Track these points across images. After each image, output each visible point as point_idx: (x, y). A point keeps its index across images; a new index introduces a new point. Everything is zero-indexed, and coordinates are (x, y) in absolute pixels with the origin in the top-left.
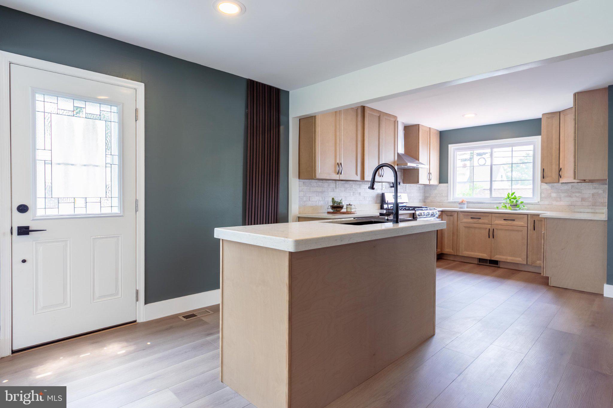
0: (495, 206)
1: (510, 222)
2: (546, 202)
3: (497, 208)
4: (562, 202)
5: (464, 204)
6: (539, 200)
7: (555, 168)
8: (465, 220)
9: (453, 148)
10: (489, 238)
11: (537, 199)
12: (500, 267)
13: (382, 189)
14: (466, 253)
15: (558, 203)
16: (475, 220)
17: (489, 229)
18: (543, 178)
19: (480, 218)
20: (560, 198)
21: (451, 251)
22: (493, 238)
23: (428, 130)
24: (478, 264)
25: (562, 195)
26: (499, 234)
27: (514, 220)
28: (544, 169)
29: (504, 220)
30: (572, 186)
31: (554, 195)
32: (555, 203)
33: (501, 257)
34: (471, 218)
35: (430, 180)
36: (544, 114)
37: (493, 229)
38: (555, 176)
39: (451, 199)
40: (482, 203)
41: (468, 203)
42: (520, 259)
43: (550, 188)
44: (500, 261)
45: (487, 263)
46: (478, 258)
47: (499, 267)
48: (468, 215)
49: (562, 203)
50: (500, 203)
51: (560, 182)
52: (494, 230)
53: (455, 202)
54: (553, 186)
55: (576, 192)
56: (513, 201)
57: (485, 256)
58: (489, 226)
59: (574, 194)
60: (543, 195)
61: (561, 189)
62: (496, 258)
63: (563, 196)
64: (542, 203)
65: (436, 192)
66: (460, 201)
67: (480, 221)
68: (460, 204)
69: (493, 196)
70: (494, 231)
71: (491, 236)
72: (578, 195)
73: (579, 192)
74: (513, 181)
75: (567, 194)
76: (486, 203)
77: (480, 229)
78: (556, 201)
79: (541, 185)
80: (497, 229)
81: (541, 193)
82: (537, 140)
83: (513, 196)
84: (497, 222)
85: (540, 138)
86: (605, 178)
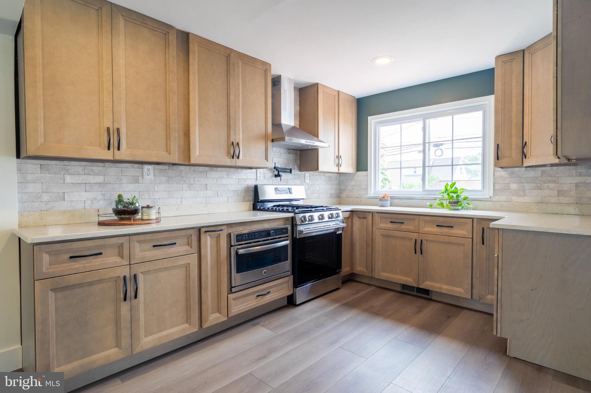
0: (428, 204)
1: (445, 230)
2: (503, 198)
3: (431, 206)
4: (526, 197)
5: (386, 200)
6: (492, 193)
7: (516, 142)
8: (382, 225)
9: (376, 120)
10: (416, 253)
11: (489, 193)
12: (433, 298)
13: (257, 179)
14: (385, 275)
15: (520, 199)
16: (396, 226)
17: (416, 240)
18: (498, 159)
19: (403, 223)
20: (524, 191)
21: (365, 270)
22: (422, 254)
23: (337, 93)
24: (401, 293)
25: (527, 186)
26: (430, 248)
28: (498, 145)
29: (437, 226)
30: (543, 172)
31: (514, 186)
32: (515, 198)
33: (433, 284)
34: (391, 222)
35: (339, 165)
36: (498, 58)
37: (422, 240)
38: (516, 154)
39: (372, 193)
40: (411, 198)
41: (392, 198)
42: (461, 290)
43: (508, 175)
44: (432, 291)
45: (414, 291)
46: (401, 284)
47: (431, 300)
48: (386, 218)
49: (526, 199)
50: (436, 199)
51: (525, 165)
53: (376, 198)
54: (513, 173)
55: (549, 182)
56: (453, 197)
57: (409, 281)
58: (414, 236)
59: (545, 184)
60: (497, 187)
61: (525, 176)
62: (426, 285)
63: (528, 188)
64: (496, 198)
65: (353, 183)
66: (383, 195)
67: (403, 227)
68: (380, 200)
69: (427, 187)
70: (423, 243)
71: (418, 250)
72: (552, 185)
73: (554, 182)
74: (454, 166)
75: (534, 185)
76: (416, 198)
77: (403, 238)
78: (519, 196)
79: (495, 171)
80: (426, 240)
81: (495, 183)
82: (487, 103)
83: (454, 188)
84: (427, 229)
85: (492, 97)
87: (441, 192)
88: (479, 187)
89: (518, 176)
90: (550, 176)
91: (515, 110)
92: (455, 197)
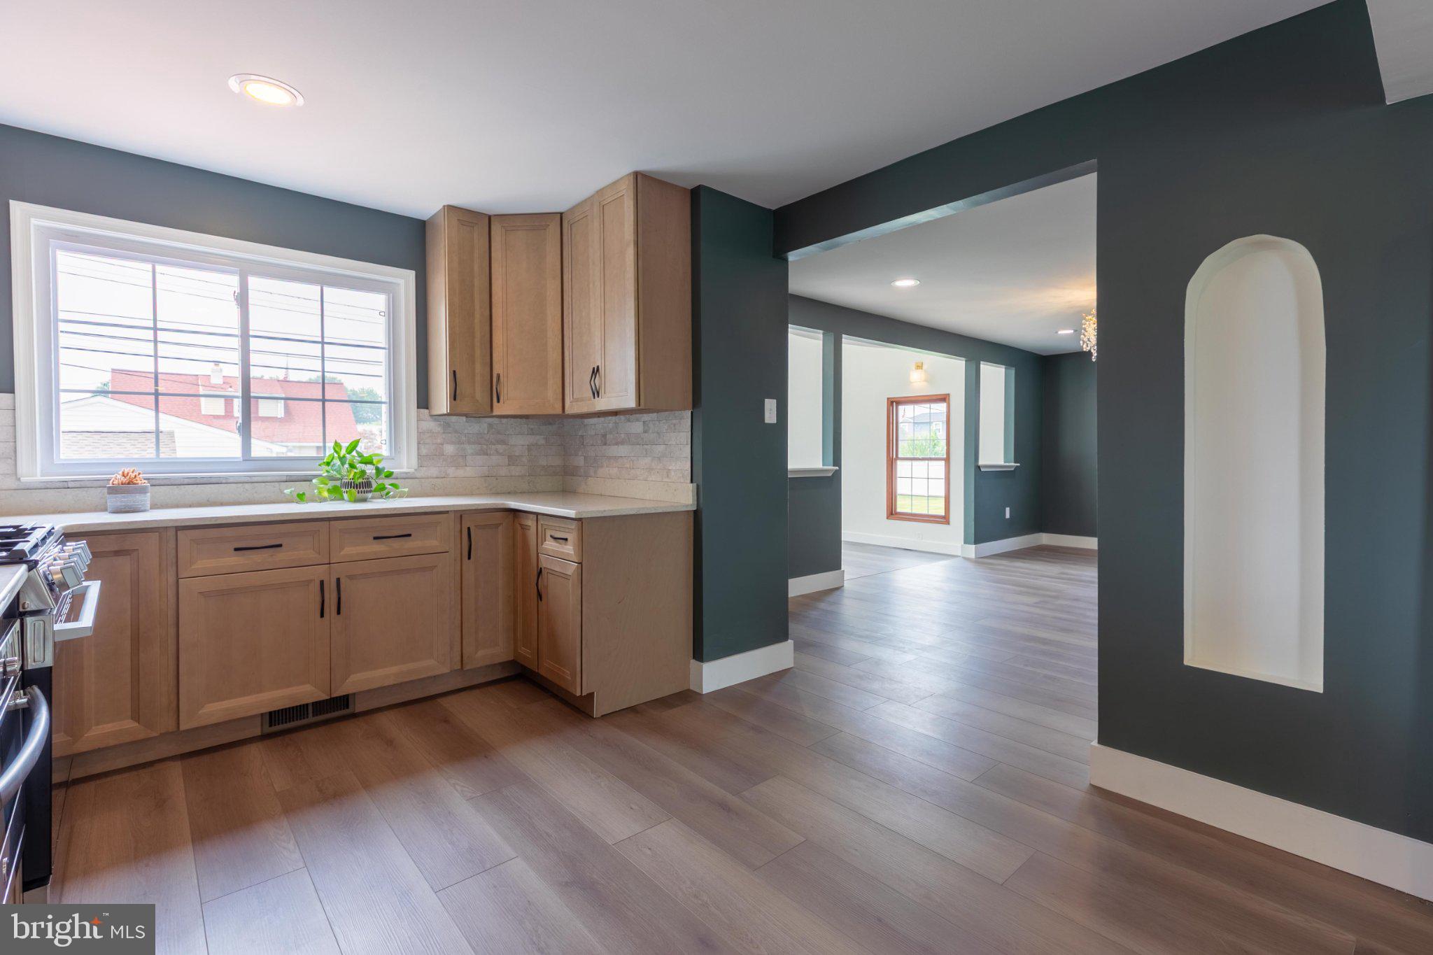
0: (287, 491)
1: (396, 544)
2: (434, 471)
3: (301, 498)
4: (468, 469)
5: (143, 490)
6: (414, 463)
7: (479, 368)
8: (204, 564)
10: (322, 616)
11: (405, 463)
12: (357, 710)
14: (217, 709)
15: (460, 473)
16: (254, 558)
17: (322, 583)
18: (455, 399)
19: (280, 546)
20: (464, 457)
21: (130, 724)
22: (339, 612)
24: (264, 737)
25: (470, 449)
26: (362, 595)
27: (410, 535)
28: (454, 372)
29: (375, 538)
30: (490, 425)
31: (450, 449)
32: (452, 472)
34: (236, 549)
36: (451, 209)
37: (338, 580)
38: (480, 394)
39: (35, 470)
40: (214, 481)
41: (155, 483)
43: (439, 429)
44: (354, 694)
45: (304, 717)
46: (264, 714)
47: (354, 716)
48: (220, 540)
49: (469, 472)
50: (308, 479)
51: (496, 412)
52: (342, 581)
53: (61, 486)
57: (300, 693)
58: (319, 572)
60: (424, 451)
61: (466, 431)
62: (350, 684)
63: (470, 451)
64: (423, 472)
66: (117, 478)
67: (281, 556)
68: (113, 490)
69: (254, 454)
70: (342, 586)
71: (331, 606)
72: (500, 448)
73: (503, 442)
74: (327, 403)
75: (478, 447)
76: (231, 480)
77: (283, 587)
78: (457, 467)
79: (419, 420)
80: (351, 577)
81: (419, 443)
82: (402, 282)
83: (354, 453)
84: (350, 550)
85: (411, 275)
86: (685, 409)
87: (322, 462)
88: (385, 452)
89: (456, 432)
90: (499, 433)
91: (477, 316)
92: (370, 470)
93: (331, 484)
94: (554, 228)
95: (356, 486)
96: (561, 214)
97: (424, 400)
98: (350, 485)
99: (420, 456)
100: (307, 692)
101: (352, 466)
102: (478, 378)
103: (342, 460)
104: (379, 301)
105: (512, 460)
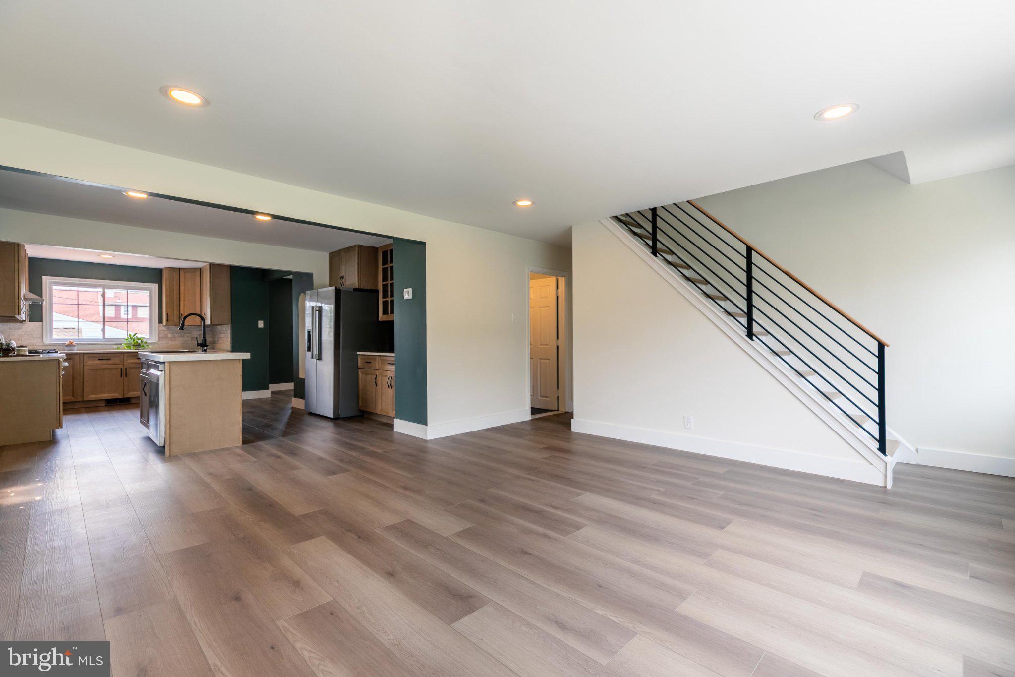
0: (115, 347)
2: (164, 342)
3: (118, 348)
5: (75, 346)
6: (157, 339)
7: (176, 313)
8: (90, 362)
9: (51, 280)
10: (121, 377)
11: (155, 339)
12: (133, 403)
14: (93, 397)
15: (173, 343)
16: (103, 361)
17: (121, 369)
19: (110, 359)
20: (175, 338)
21: (71, 397)
22: (126, 377)
24: (106, 406)
25: (177, 335)
26: (133, 372)
28: (167, 314)
29: (137, 358)
31: (170, 336)
32: (170, 342)
34: (99, 359)
36: (165, 267)
37: (126, 368)
38: (176, 319)
39: (47, 341)
40: (94, 344)
41: (78, 344)
43: (166, 330)
44: (133, 397)
45: (117, 402)
46: (105, 400)
47: (131, 404)
48: (94, 357)
49: (177, 342)
50: (121, 344)
54: (169, 328)
55: (188, 333)
56: (137, 342)
58: (121, 366)
60: (160, 336)
62: (128, 395)
64: (160, 342)
66: (67, 343)
67: (110, 361)
68: (67, 346)
69: (106, 337)
70: (127, 370)
71: (124, 375)
72: (188, 335)
74: (129, 322)
75: (180, 335)
76: (99, 344)
77: (111, 369)
78: (172, 341)
79: (159, 327)
80: (130, 368)
81: (159, 334)
82: (153, 287)
83: (135, 337)
84: (130, 361)
85: (156, 285)
86: (229, 324)
87: (125, 339)
88: (147, 336)
90: (188, 331)
91: (175, 297)
92: (139, 341)
93: (127, 345)
94: (198, 272)
95: (135, 346)
96: (200, 268)
97: (160, 321)
98: (133, 345)
99: (159, 338)
100: (116, 395)
101: (134, 340)
102: (175, 315)
103: (131, 338)
104: (147, 293)
105: (192, 339)
